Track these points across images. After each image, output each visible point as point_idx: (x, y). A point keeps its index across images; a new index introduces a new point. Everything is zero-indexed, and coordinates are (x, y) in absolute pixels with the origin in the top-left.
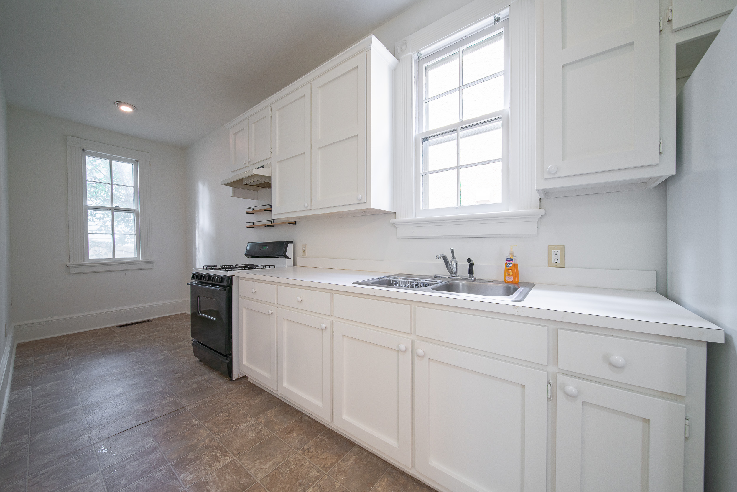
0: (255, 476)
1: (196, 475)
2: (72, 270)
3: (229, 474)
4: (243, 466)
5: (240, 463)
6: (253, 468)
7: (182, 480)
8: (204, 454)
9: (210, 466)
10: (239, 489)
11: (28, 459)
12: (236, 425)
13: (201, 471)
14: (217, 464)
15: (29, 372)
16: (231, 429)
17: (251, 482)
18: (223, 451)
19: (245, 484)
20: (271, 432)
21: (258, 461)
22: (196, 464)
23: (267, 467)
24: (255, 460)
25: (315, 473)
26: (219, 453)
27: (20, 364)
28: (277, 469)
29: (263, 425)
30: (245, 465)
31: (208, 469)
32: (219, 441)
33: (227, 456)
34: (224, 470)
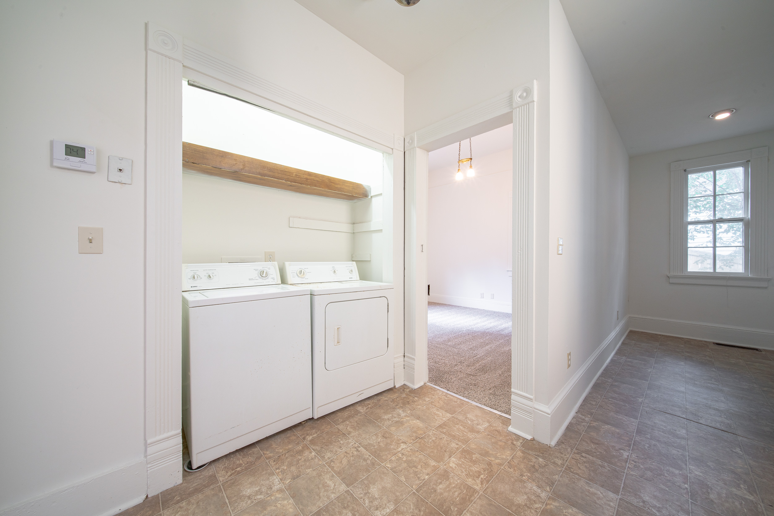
2: (672, 280)
11: (607, 390)
15: (629, 349)
27: (626, 342)
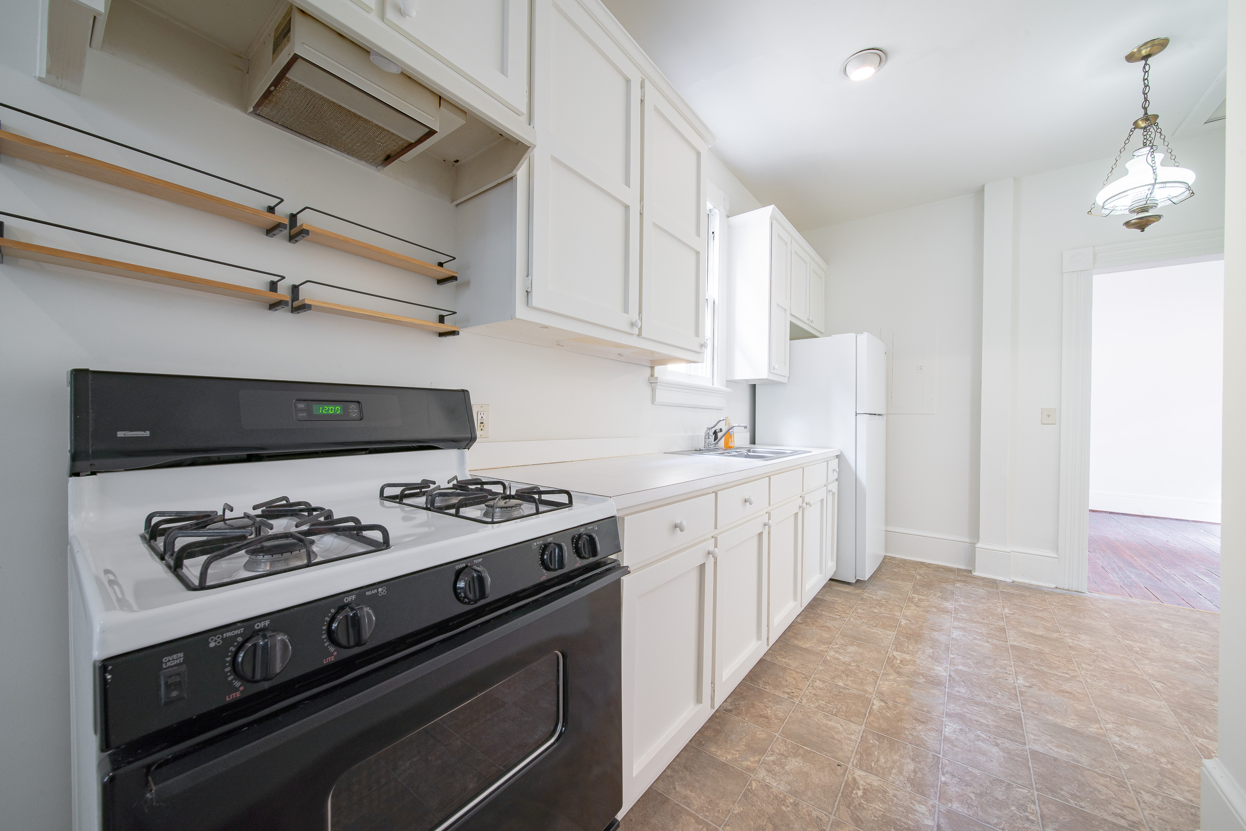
0: (859, 732)
1: (912, 803)
3: (878, 760)
4: (855, 751)
5: (853, 756)
6: (850, 739)
7: (934, 817)
8: (875, 816)
9: (885, 792)
10: (885, 741)
12: (784, 800)
13: (901, 800)
14: (875, 784)
16: (796, 804)
17: (869, 734)
18: (850, 789)
19: (877, 738)
20: (775, 740)
21: (836, 737)
22: (898, 817)
23: (839, 725)
24: (837, 742)
25: (818, 683)
26: (856, 794)
28: (836, 715)
29: (765, 755)
30: (852, 749)
31: (891, 792)
32: (835, 810)
33: (854, 779)
34: (878, 770)
